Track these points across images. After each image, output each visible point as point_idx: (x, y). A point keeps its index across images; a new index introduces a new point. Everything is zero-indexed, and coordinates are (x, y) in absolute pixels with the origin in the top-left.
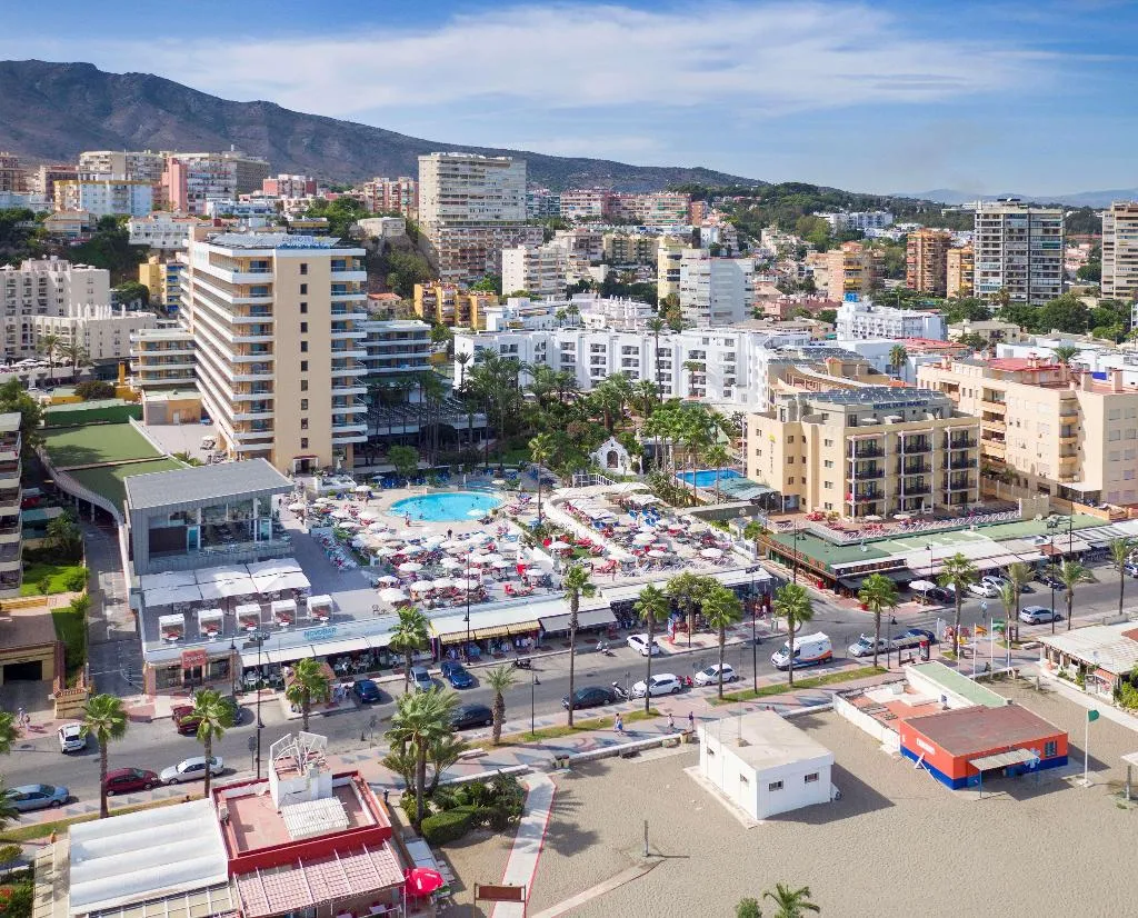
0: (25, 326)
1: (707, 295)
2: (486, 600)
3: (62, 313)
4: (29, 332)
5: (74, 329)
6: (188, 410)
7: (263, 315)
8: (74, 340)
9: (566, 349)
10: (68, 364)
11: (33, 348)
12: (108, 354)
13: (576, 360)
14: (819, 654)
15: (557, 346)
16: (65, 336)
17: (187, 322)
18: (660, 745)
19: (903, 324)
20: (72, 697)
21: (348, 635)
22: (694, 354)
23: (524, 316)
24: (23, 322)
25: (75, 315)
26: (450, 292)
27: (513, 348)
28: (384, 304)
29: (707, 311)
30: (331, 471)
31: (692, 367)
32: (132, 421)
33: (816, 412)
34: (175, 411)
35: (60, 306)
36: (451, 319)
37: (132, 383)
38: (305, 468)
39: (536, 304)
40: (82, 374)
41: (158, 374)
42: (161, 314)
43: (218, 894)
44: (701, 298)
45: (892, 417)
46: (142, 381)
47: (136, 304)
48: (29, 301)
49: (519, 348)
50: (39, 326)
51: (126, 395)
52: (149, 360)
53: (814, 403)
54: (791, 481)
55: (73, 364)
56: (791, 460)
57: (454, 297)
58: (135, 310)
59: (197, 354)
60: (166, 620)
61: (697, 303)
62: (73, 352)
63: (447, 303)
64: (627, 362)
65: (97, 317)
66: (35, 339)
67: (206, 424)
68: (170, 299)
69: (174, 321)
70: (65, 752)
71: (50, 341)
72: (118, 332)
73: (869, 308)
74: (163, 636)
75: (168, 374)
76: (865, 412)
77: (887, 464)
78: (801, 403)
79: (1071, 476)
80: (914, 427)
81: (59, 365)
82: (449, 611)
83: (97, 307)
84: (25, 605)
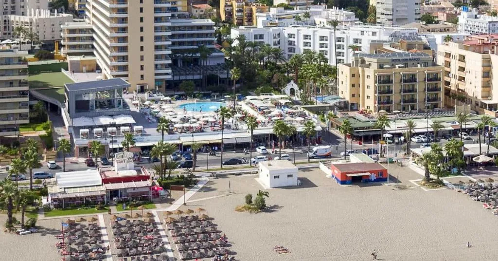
0: (5, 21)
1: (391, 7)
2: (203, 131)
3: (23, 14)
4: (7, 25)
5: (31, 23)
6: (90, 65)
7: (124, 13)
8: (31, 29)
9: (291, 37)
10: (28, 43)
11: (9, 34)
12: (49, 37)
13: (296, 44)
14: (325, 153)
15: (286, 36)
16: (27, 27)
17: (89, 19)
18: (250, 173)
19: (489, 26)
20: (50, 154)
21: (148, 141)
22: (356, 41)
23: (279, 19)
24: (4, 19)
25: (30, 15)
26: (241, 4)
27: (261, 36)
28: (202, 11)
29: (391, 17)
30: (154, 92)
31: (355, 48)
32: (63, 71)
33: (367, 63)
34: (84, 66)
35: (22, 10)
36: (241, 21)
37: (63, 52)
38: (142, 90)
39: (289, 12)
40: (35, 48)
41: (74, 47)
42: (76, 16)
43: (98, 187)
44: (387, 9)
45: (400, 65)
46: (67, 50)
47: (62, 9)
48: (6, 7)
49: (265, 37)
50: (13, 21)
51: (59, 58)
52: (70, 39)
53: (366, 59)
54: (353, 96)
55: (31, 43)
56: (353, 86)
57: (243, 7)
58: (61, 13)
59: (94, 36)
60: (82, 131)
61: (385, 12)
62: (31, 36)
63: (238, 11)
64: (322, 45)
65: (43, 16)
66: (11, 29)
67: (99, 73)
68: (80, 6)
69: (82, 20)
70: (50, 168)
71: (20, 29)
72: (53, 25)
73: (476, 16)
74: (81, 136)
75: (80, 47)
76: (387, 63)
77: (395, 87)
78: (361, 58)
79: (487, 97)
80: (410, 70)
81: (23, 43)
82: (188, 135)
83: (42, 10)
84: (28, 133)
